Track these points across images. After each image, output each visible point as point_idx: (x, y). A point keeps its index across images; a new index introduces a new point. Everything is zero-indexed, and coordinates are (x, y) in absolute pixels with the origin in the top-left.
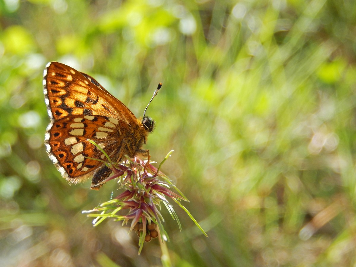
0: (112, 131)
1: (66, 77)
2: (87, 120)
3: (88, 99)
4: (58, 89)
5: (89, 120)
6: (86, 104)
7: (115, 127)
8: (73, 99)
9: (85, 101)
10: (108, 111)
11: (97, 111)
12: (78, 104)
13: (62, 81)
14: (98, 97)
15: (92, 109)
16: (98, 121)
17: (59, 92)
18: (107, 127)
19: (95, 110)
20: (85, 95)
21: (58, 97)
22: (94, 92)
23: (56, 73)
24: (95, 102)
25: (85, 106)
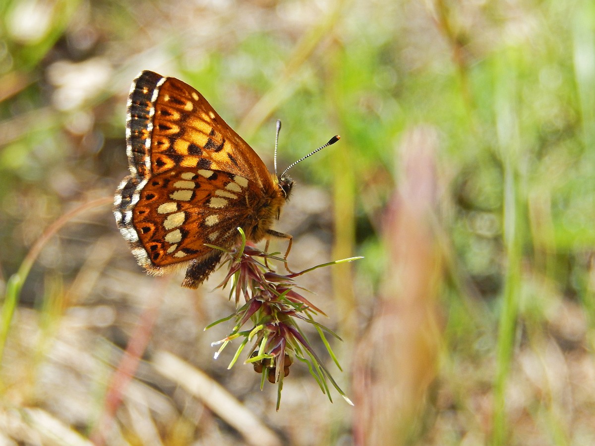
0: (235, 197)
1: (184, 104)
2: (202, 176)
3: (209, 144)
4: (169, 124)
5: (204, 178)
6: (205, 150)
7: (241, 191)
8: (188, 141)
9: (204, 145)
10: (236, 164)
11: (218, 163)
12: (193, 149)
13: (178, 110)
14: (224, 141)
15: (211, 158)
16: (217, 181)
17: (170, 128)
18: (229, 191)
19: (215, 161)
20: (206, 136)
21: (167, 136)
22: (220, 132)
23: (171, 97)
24: (219, 149)
25: (202, 154)
